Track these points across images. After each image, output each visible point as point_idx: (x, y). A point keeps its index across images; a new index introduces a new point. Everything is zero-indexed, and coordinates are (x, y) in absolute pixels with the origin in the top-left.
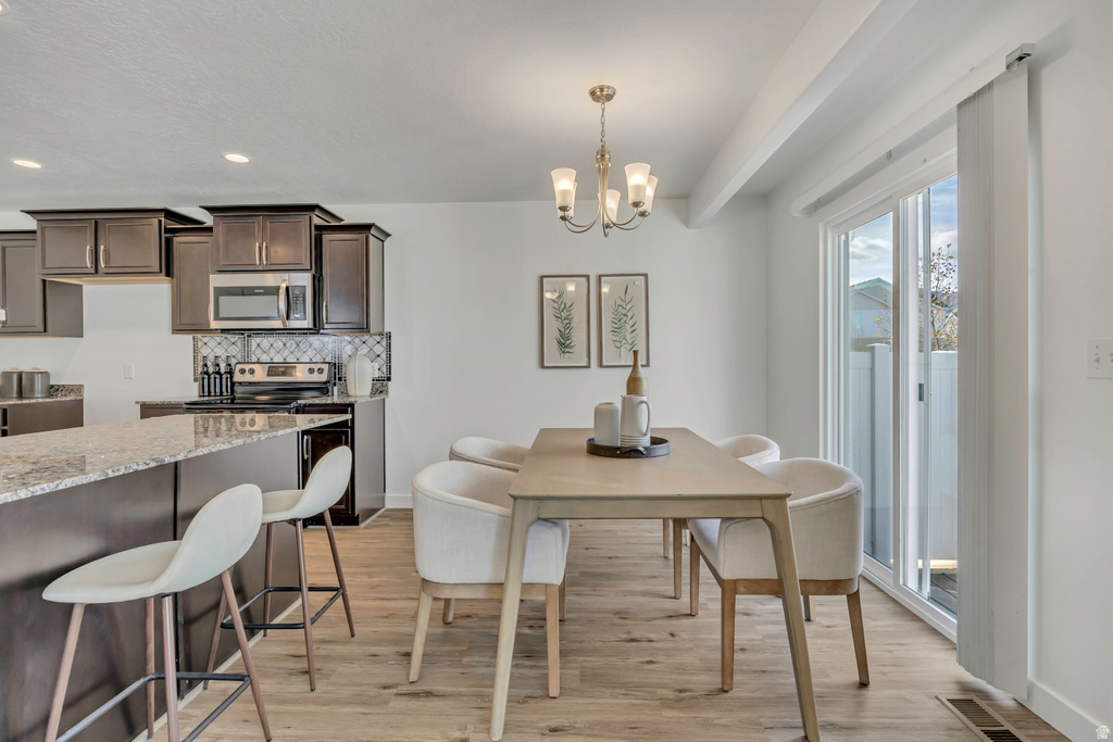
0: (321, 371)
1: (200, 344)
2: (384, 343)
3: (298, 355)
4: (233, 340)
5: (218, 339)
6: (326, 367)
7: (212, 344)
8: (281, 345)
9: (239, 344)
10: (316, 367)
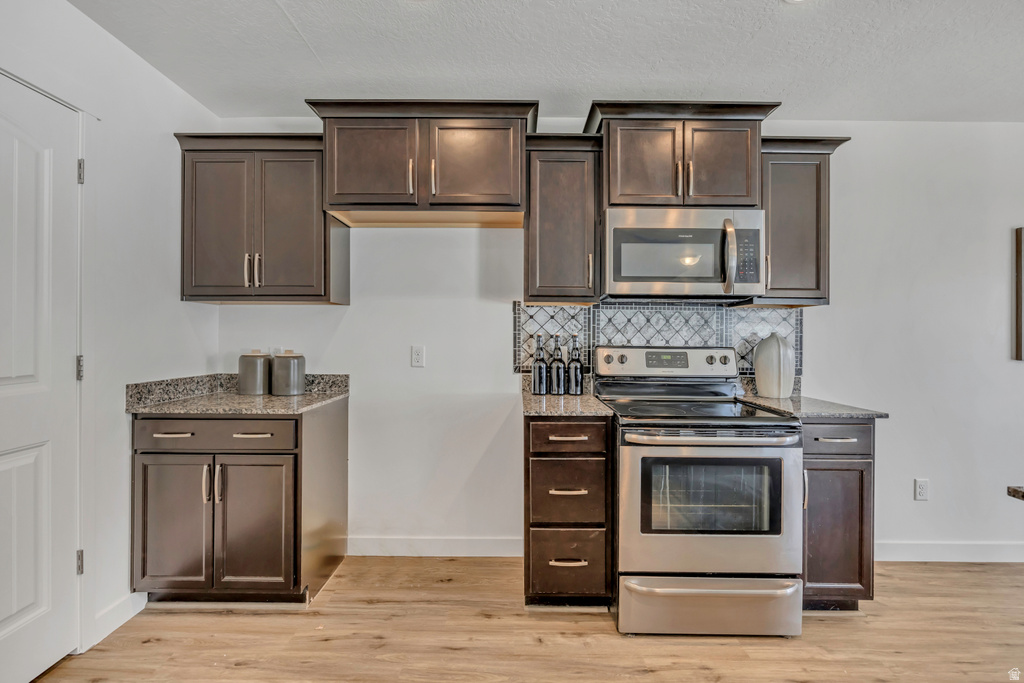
0: (725, 360)
1: (523, 317)
2: (793, 321)
3: (667, 335)
4: (572, 312)
5: (551, 311)
6: (730, 354)
7: (541, 317)
8: (643, 320)
9: (581, 318)
10: (718, 354)
